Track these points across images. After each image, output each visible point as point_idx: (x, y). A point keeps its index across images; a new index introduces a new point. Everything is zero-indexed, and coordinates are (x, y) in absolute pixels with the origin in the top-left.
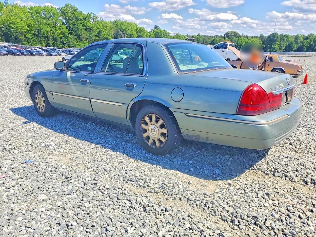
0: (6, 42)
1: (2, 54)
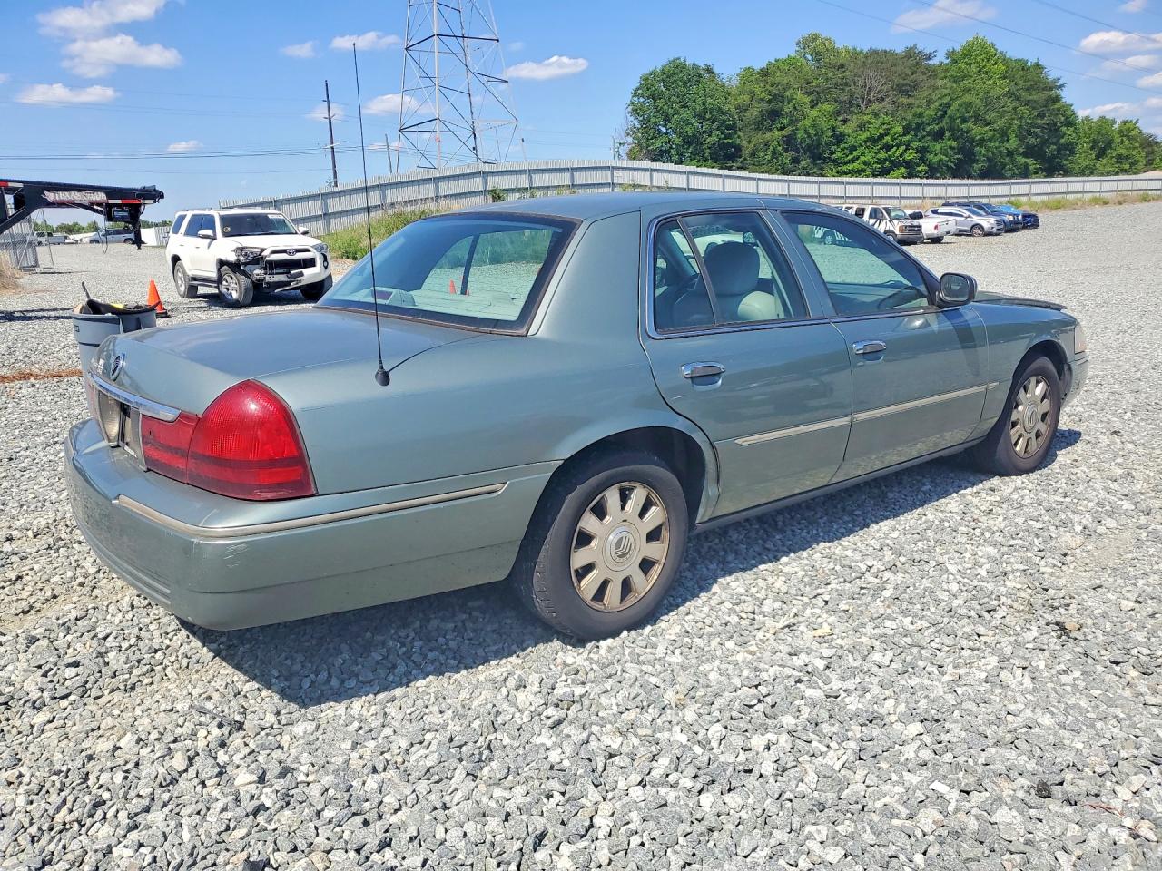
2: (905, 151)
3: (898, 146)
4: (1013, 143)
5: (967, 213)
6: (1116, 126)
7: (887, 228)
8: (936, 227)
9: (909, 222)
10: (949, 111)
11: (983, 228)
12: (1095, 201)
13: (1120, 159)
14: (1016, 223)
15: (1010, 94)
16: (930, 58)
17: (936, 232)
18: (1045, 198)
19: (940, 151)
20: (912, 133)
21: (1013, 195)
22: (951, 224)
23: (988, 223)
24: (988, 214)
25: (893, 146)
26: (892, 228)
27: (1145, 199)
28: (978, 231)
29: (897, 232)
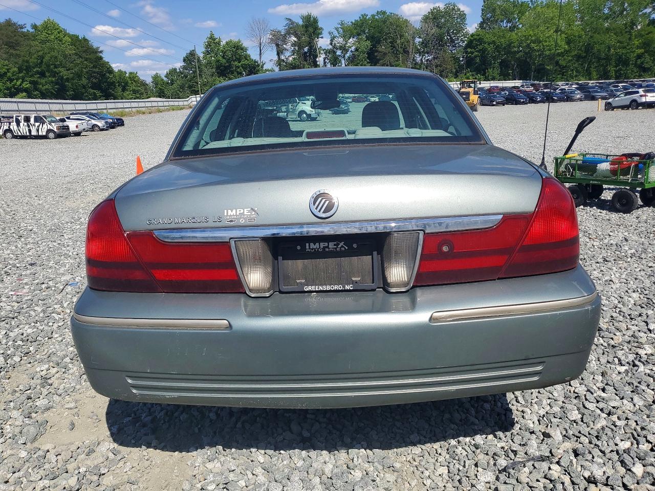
0: (519, 80)
1: (494, 103)
2: (22, 82)
3: (17, 80)
4: (84, 81)
5: (88, 119)
6: (127, 75)
7: (49, 128)
8: (77, 127)
9: (61, 124)
10: (44, 60)
11: (99, 126)
12: (139, 112)
13: (135, 92)
14: (113, 123)
15: (76, 54)
16: (22, 28)
17: (77, 129)
18: (114, 110)
19: (46, 84)
20: (24, 72)
21: (99, 109)
22: (84, 125)
23: (101, 124)
24: (99, 119)
25: (14, 79)
26: (51, 128)
27: (160, 111)
28: (97, 128)
29: (56, 130)
